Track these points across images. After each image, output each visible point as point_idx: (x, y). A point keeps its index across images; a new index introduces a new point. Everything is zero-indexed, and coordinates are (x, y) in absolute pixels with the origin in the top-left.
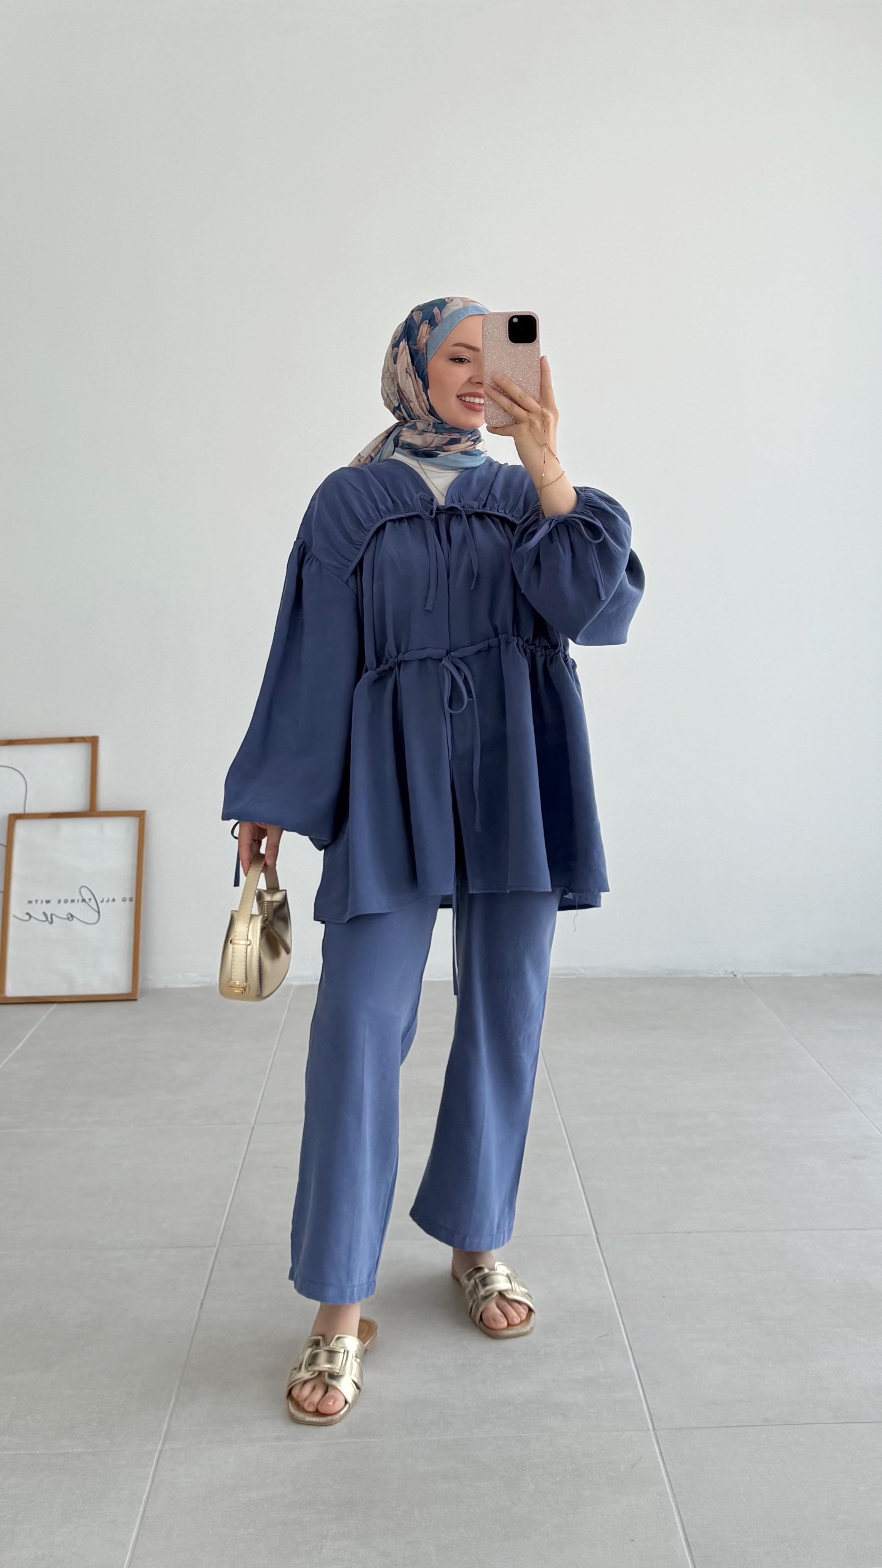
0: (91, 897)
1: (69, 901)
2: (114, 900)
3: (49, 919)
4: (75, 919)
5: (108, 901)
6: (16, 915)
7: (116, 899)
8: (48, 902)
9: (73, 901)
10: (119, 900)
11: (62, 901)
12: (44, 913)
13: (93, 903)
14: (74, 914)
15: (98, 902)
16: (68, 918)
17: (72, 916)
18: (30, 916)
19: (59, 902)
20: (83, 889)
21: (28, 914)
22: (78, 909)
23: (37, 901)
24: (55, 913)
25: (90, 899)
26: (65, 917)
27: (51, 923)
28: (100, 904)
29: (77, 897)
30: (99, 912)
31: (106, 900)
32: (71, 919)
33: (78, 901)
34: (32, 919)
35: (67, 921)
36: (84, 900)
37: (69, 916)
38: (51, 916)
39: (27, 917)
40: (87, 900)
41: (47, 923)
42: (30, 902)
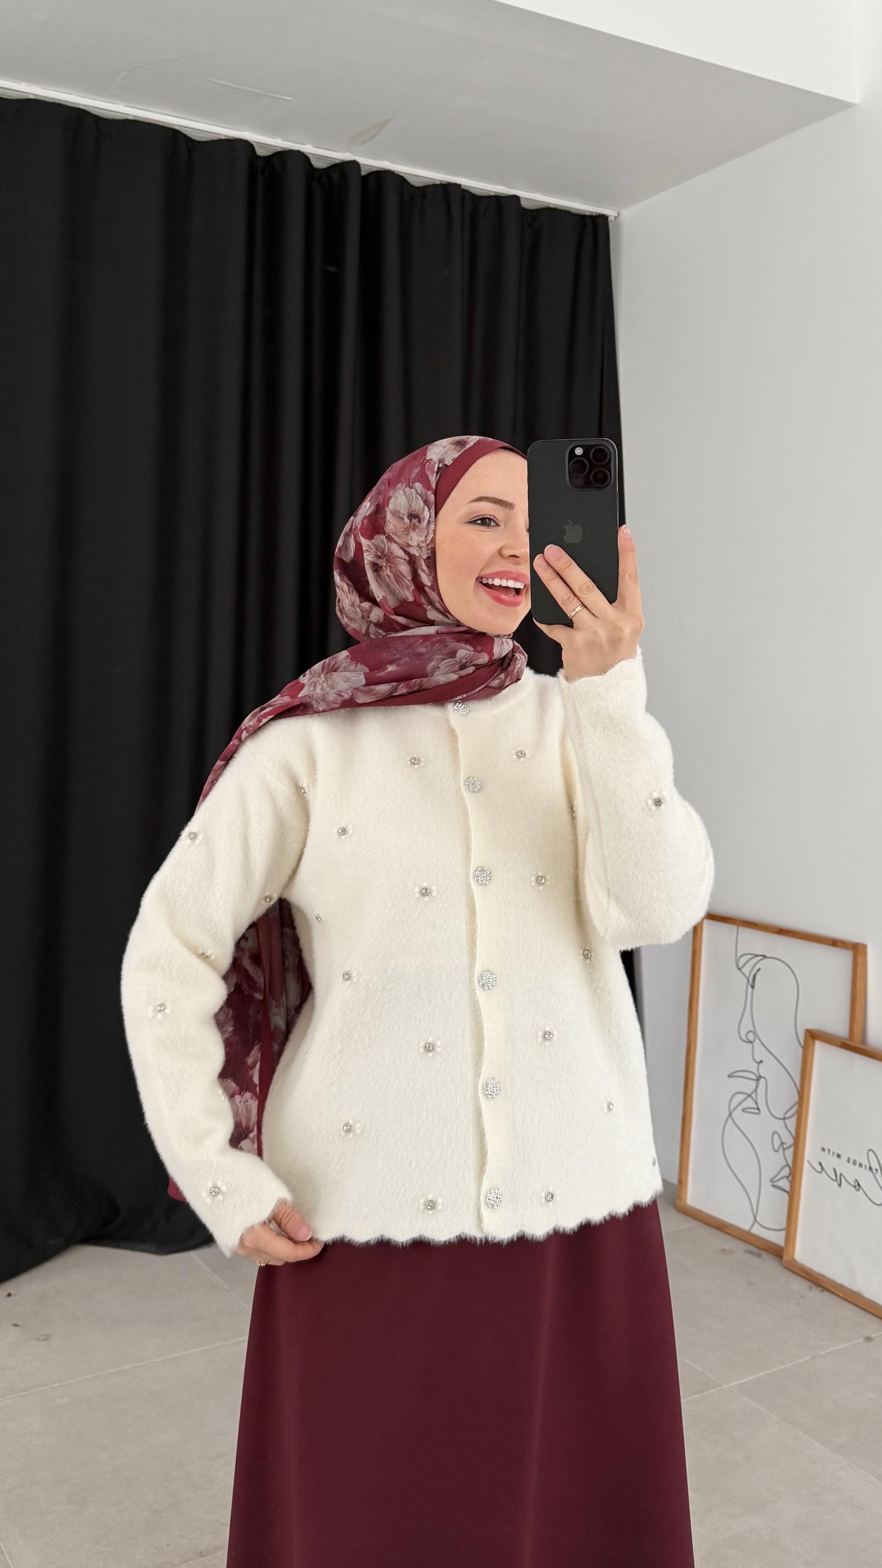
0: (878, 1168)
1: (858, 1164)
4: (861, 1190)
6: (811, 1162)
8: (839, 1156)
9: (861, 1165)
11: (851, 1161)
12: (835, 1170)
13: (879, 1176)
14: (861, 1184)
16: (855, 1187)
17: (859, 1185)
18: (823, 1168)
19: (849, 1160)
20: (871, 1152)
21: (820, 1164)
22: (864, 1178)
23: (829, 1150)
24: (844, 1174)
25: (876, 1170)
26: (853, 1184)
27: (840, 1185)
29: (865, 1162)
33: (866, 1166)
34: (824, 1173)
35: (853, 1189)
36: (871, 1169)
37: (856, 1184)
38: (841, 1174)
39: (819, 1168)
40: (874, 1171)
41: (835, 1183)
42: (823, 1150)
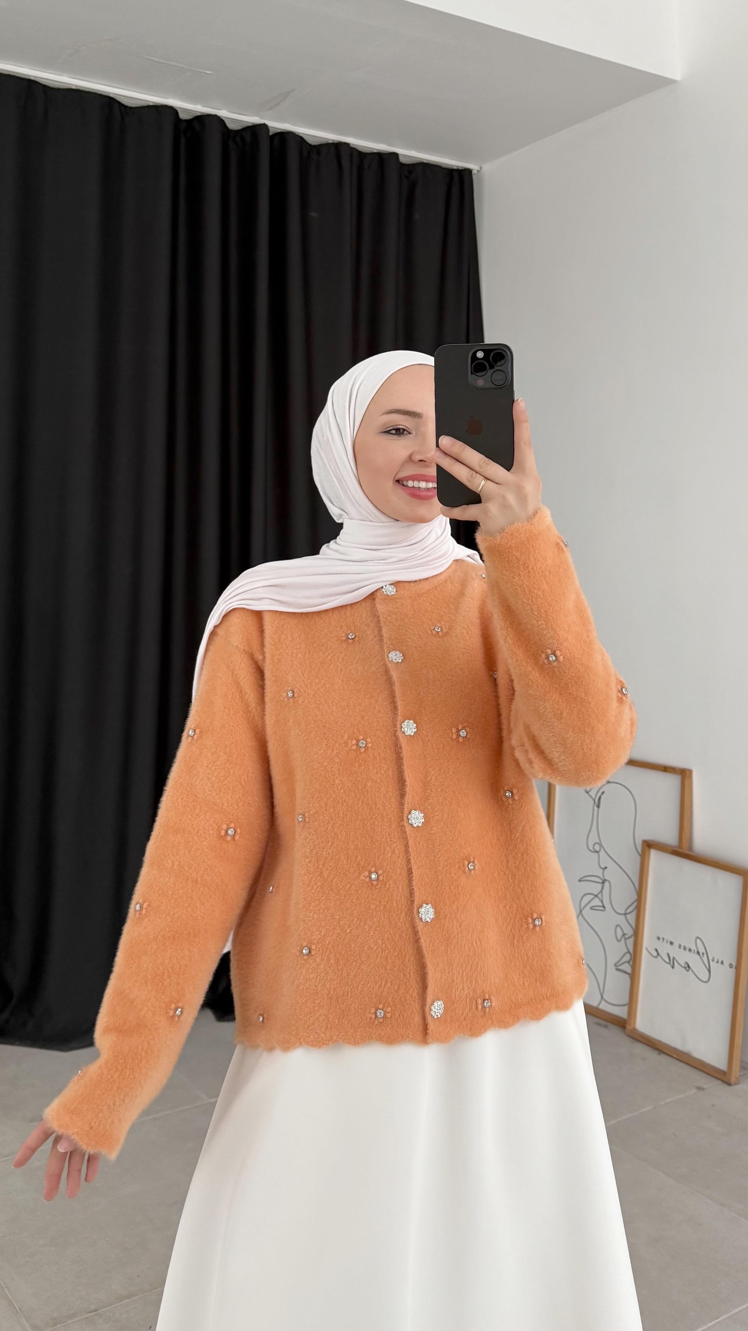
0: (704, 952)
1: (687, 950)
2: (722, 963)
3: (672, 962)
4: (691, 971)
5: (717, 962)
6: (649, 949)
7: (724, 962)
8: (672, 943)
9: (690, 950)
10: (726, 964)
11: (682, 947)
12: (668, 955)
13: (705, 959)
14: (690, 965)
15: (711, 958)
16: (685, 968)
17: (689, 967)
18: (658, 954)
19: (680, 946)
20: (698, 940)
21: (656, 950)
22: (694, 960)
23: (663, 938)
24: (676, 958)
25: (703, 954)
26: (683, 965)
27: (672, 967)
28: (711, 962)
29: (693, 948)
30: (709, 971)
31: (716, 960)
32: (687, 969)
33: (694, 951)
34: (659, 957)
36: (698, 953)
37: (687, 966)
39: (655, 954)
40: (701, 954)
41: (669, 966)
42: (659, 938)
